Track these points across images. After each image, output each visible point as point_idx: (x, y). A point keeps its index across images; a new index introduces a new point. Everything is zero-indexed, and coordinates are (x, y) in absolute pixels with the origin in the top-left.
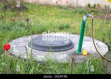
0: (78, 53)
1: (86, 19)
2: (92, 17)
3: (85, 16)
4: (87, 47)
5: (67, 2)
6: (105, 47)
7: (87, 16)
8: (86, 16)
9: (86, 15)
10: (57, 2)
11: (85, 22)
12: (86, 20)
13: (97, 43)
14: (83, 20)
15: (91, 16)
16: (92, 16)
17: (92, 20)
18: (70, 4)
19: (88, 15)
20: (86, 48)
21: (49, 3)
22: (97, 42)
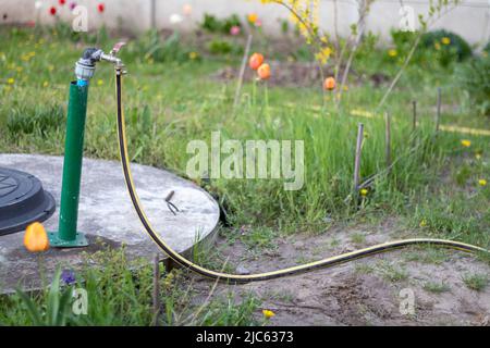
0: (59, 245)
1: (86, 73)
2: (115, 62)
3: (82, 60)
4: (117, 213)
5: (101, 8)
6: (207, 211)
7: (93, 61)
8: (89, 60)
9: (88, 56)
10: (53, 11)
11: (86, 87)
12: (87, 80)
13: (173, 193)
14: (74, 83)
15: (112, 59)
16: (118, 60)
17: (118, 77)
18: (120, 20)
19: (95, 55)
20: (108, 218)
21: (24, 19)
22: (174, 188)
